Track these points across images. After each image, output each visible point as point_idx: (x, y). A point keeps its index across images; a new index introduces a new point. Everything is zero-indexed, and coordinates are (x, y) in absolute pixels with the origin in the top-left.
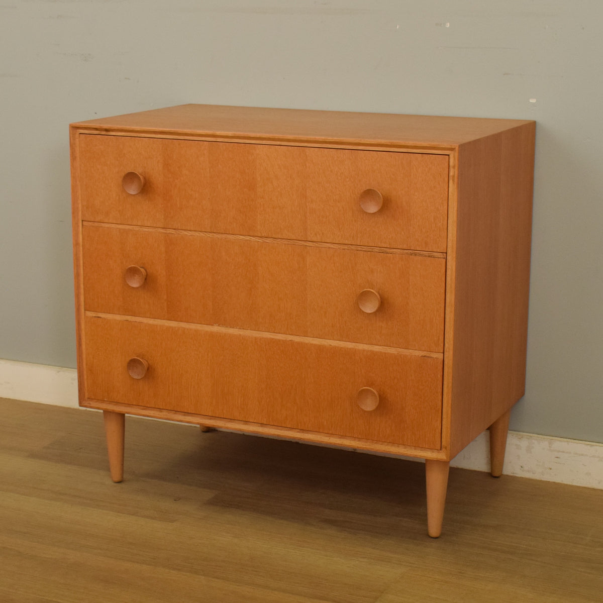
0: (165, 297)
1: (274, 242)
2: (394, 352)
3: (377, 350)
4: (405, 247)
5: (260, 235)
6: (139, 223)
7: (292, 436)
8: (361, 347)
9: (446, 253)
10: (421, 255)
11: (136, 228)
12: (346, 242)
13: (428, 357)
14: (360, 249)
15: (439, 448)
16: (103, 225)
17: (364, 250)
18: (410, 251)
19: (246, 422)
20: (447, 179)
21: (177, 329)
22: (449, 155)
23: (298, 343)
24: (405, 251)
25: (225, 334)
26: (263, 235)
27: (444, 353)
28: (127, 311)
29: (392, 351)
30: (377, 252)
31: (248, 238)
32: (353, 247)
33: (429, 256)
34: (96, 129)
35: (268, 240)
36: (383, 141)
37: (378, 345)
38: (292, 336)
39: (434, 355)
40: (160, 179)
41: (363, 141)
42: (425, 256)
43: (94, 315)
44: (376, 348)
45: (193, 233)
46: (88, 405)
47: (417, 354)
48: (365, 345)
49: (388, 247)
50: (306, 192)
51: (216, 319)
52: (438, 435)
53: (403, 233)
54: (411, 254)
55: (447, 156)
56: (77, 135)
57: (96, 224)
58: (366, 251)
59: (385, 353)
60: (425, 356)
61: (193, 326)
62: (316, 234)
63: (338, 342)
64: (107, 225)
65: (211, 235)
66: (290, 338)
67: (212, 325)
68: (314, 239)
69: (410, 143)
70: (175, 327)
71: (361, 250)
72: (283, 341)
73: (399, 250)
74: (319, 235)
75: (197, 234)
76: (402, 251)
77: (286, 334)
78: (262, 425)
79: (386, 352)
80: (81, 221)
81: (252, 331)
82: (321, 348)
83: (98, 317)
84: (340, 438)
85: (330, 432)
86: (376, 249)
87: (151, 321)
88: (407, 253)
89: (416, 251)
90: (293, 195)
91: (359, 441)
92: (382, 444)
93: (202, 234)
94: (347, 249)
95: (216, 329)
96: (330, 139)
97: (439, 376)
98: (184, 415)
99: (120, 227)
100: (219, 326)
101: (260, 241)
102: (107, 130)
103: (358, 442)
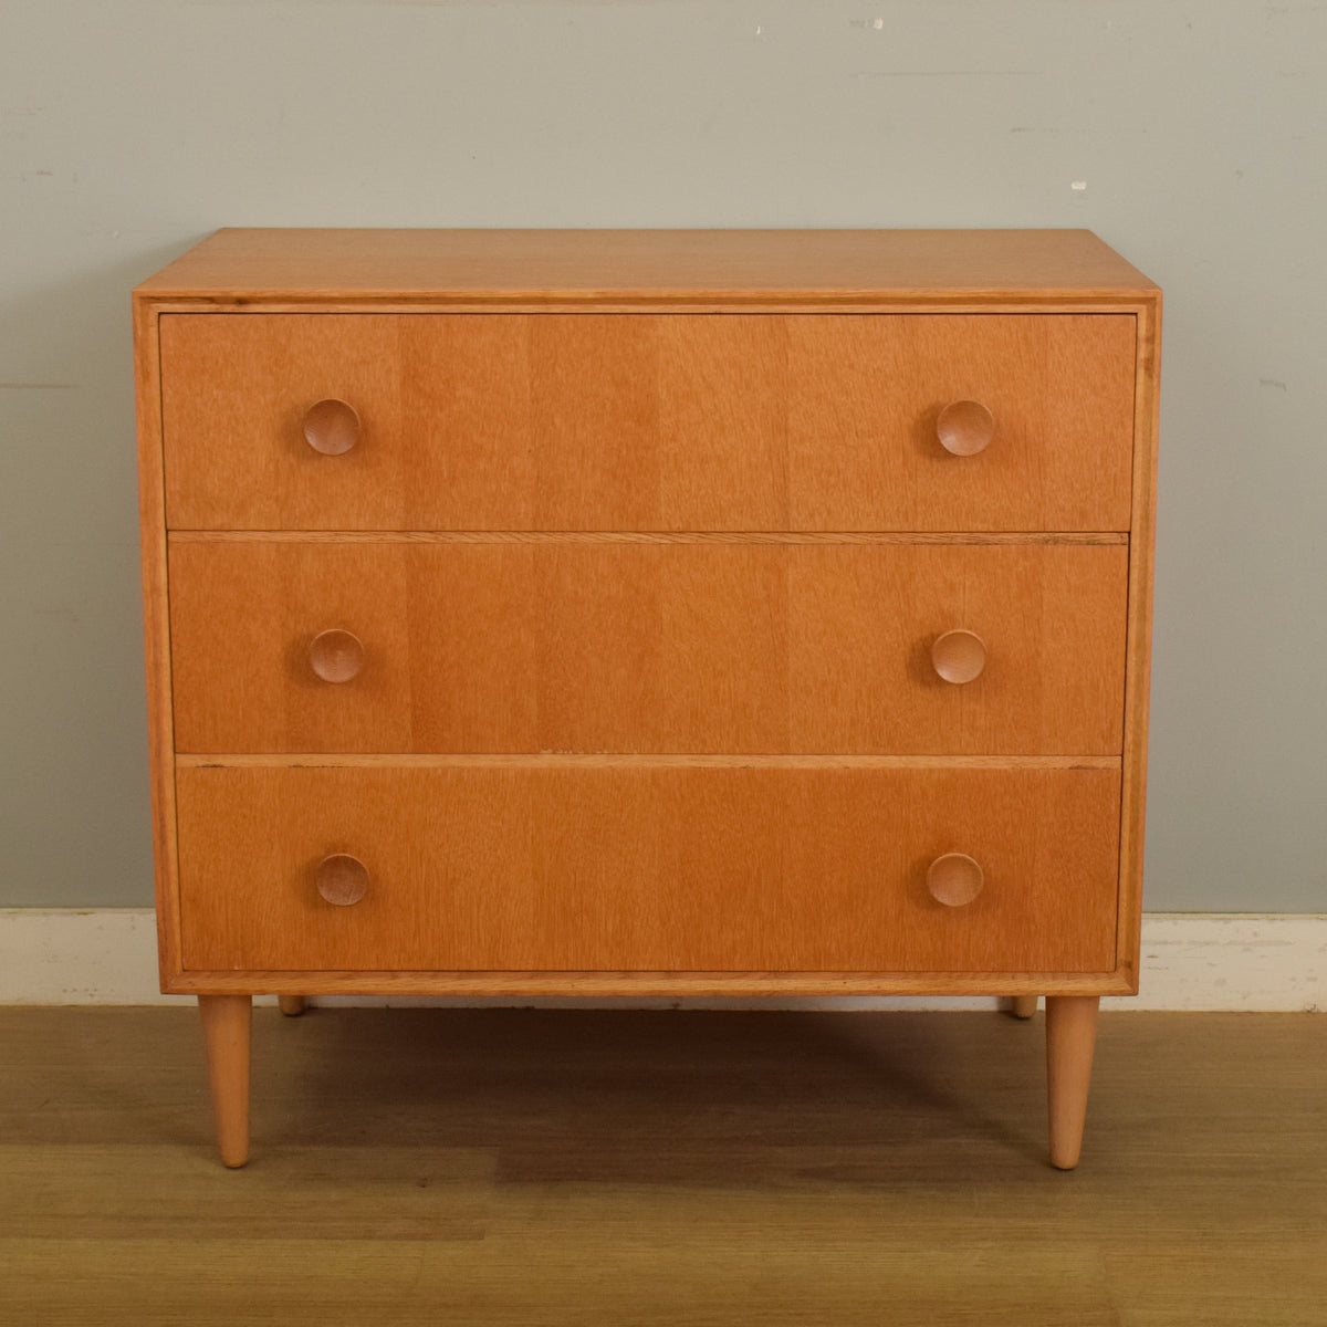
0: (407, 699)
1: (701, 541)
2: (1005, 767)
3: (964, 766)
4: (1032, 526)
5: (665, 527)
6: (335, 525)
7: (751, 988)
8: (922, 762)
9: (1129, 533)
10: (1067, 542)
11: (325, 538)
12: (889, 527)
13: (1085, 768)
14: (923, 540)
15: (1112, 968)
16: (227, 536)
17: (930, 541)
18: (1044, 535)
19: (627, 973)
20: (1132, 368)
21: (440, 772)
22: (1136, 314)
23: (765, 772)
24: (1031, 536)
25: (572, 770)
26: (675, 527)
27: (1122, 756)
28: (297, 743)
29: (1001, 763)
30: (962, 544)
31: (633, 537)
32: (904, 538)
33: (1088, 543)
34: (211, 300)
35: (685, 539)
36: (982, 291)
37: (966, 755)
38: (747, 758)
39: (1101, 763)
40: (393, 413)
41: (932, 294)
42: (1080, 543)
43: (201, 763)
44: (960, 762)
45: (483, 537)
46: (189, 987)
47: (1058, 766)
48: (934, 758)
49: (992, 530)
50: (787, 419)
51: (548, 739)
52: (1110, 937)
53: (1028, 497)
54: (1047, 542)
55: (1134, 317)
56: (153, 318)
57: (207, 536)
58: (935, 544)
59: (984, 771)
60: (1078, 768)
61: (483, 761)
62: (812, 515)
63: (866, 757)
64: (238, 537)
65: (532, 538)
66: (742, 761)
67: (538, 753)
68: (805, 527)
69: (1049, 292)
70: (436, 769)
71: (922, 544)
72: (725, 770)
73: (1017, 535)
74: (820, 514)
75: (494, 538)
76: (1024, 536)
77: (734, 754)
78: (669, 973)
79: (985, 767)
80: (163, 532)
81: (644, 756)
82: (822, 777)
83: (215, 766)
84: (870, 978)
85: (847, 968)
86: (960, 538)
87: (367, 761)
88: (1036, 541)
89: (1057, 535)
90: (753, 427)
91: (917, 978)
92: (973, 978)
93: (507, 538)
94: (888, 543)
95: (546, 761)
96: (851, 292)
97: (1113, 808)
98: (459, 978)
99: (279, 537)
100: (554, 753)
101: (663, 541)
102: (241, 301)
103: (916, 982)
